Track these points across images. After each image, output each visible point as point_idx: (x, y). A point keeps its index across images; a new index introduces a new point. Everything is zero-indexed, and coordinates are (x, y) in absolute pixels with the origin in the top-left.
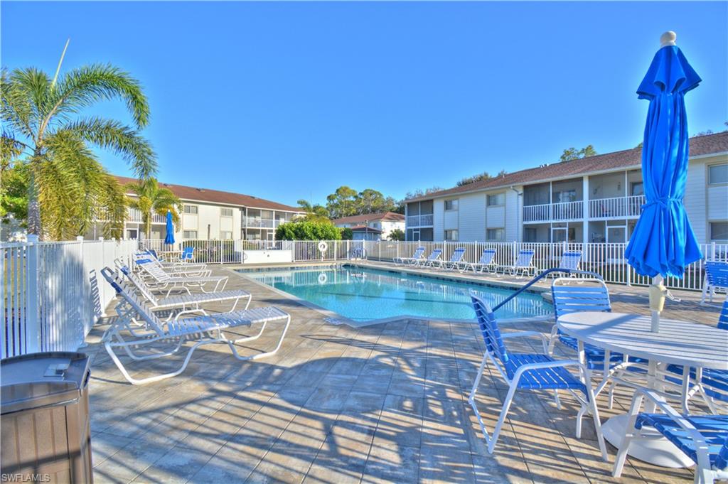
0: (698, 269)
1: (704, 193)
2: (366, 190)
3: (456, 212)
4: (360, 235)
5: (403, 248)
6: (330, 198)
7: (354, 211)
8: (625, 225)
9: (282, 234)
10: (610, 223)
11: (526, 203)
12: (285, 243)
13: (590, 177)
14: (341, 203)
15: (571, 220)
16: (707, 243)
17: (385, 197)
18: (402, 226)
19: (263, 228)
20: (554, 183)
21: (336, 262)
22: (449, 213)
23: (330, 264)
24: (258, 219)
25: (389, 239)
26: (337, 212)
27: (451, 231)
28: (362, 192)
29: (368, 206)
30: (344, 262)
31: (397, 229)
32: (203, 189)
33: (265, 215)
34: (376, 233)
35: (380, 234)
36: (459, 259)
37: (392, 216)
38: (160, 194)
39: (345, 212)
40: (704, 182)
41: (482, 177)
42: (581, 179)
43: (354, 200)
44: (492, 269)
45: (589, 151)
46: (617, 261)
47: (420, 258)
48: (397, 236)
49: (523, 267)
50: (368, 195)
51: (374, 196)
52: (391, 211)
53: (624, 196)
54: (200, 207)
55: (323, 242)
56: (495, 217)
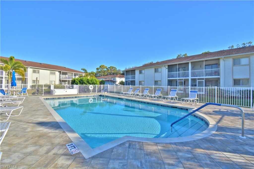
0: (229, 96)
1: (232, 68)
2: (111, 67)
3: (144, 75)
4: (108, 83)
5: (124, 88)
6: (97, 69)
7: (106, 74)
8: (204, 80)
9: (74, 82)
10: (198, 79)
11: (169, 72)
12: (75, 86)
13: (191, 63)
14: (101, 71)
15: (185, 78)
16: (233, 87)
17: (118, 69)
18: (123, 80)
19: (69, 80)
20: (179, 64)
21: (97, 94)
22: (141, 75)
23: (93, 95)
24: (67, 76)
25: (119, 84)
26: (100, 74)
27: (142, 81)
28: (109, 67)
29: (111, 72)
30: (100, 94)
31: (122, 80)
32: (43, 64)
33: (70, 74)
34: (114, 82)
35: (116, 82)
36: (147, 93)
37: (120, 76)
38: (15, 64)
39: (103, 74)
40: (232, 65)
41: (151, 63)
42: (188, 63)
43: (106, 70)
44: (160, 97)
45: (186, 55)
46: (201, 93)
47: (131, 92)
48: (122, 83)
49: (173, 97)
50: (111, 68)
51: (113, 69)
52: (120, 74)
53: (204, 69)
54: (40, 70)
55: (91, 86)
56: (157, 76)
